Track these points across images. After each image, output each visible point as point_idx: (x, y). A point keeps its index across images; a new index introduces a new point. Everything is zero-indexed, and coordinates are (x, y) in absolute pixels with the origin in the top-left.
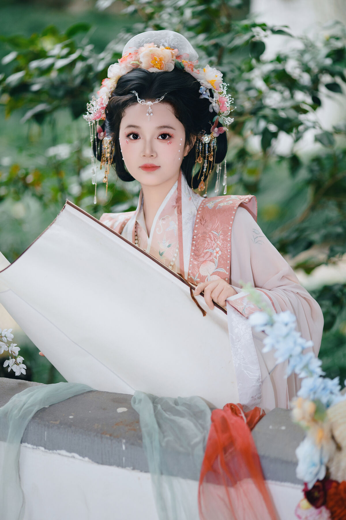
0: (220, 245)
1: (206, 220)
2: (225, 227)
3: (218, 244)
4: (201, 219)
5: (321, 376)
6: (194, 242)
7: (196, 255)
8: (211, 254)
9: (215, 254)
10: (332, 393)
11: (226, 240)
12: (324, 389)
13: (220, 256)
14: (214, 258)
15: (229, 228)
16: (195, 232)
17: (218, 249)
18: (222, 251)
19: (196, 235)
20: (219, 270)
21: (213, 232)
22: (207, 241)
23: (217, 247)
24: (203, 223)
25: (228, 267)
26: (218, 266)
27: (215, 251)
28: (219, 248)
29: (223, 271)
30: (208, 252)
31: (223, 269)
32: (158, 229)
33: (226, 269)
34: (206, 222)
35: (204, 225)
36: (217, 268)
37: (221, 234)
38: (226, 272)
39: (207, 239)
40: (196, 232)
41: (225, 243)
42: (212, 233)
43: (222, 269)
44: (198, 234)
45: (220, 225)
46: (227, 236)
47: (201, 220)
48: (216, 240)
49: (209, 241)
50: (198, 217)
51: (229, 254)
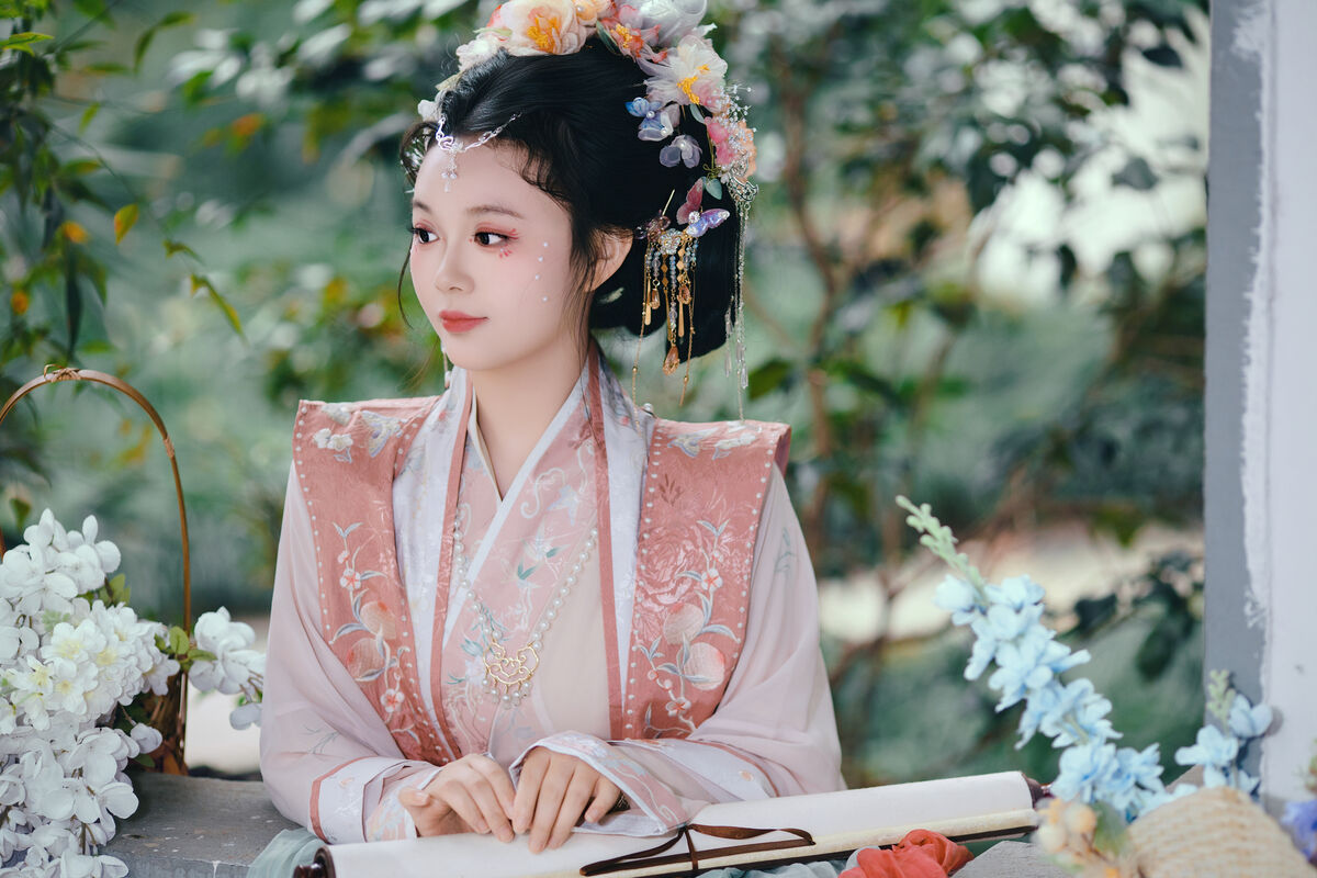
0: (721, 560)
1: (679, 488)
2: (741, 508)
3: (713, 557)
4: (664, 484)
5: (1109, 741)
6: (644, 551)
7: (651, 583)
8: (694, 583)
9: (705, 586)
10: (1140, 786)
11: (741, 547)
12: (1118, 774)
13: (718, 592)
14: (701, 596)
15: (751, 510)
16: (645, 523)
17: (714, 572)
18: (723, 577)
19: (650, 531)
20: (715, 630)
21: (701, 522)
22: (684, 546)
23: (711, 566)
24: (670, 498)
25: (740, 625)
26: (711, 619)
27: (704, 576)
28: (716, 567)
29: (727, 634)
30: (686, 578)
31: (728, 629)
32: (525, 504)
33: (733, 628)
34: (679, 494)
35: (673, 503)
36: (709, 624)
37: (726, 530)
38: (734, 637)
39: (684, 542)
40: (651, 524)
41: (736, 554)
42: (697, 525)
43: (723, 627)
44: (656, 528)
45: (725, 503)
46: (746, 537)
47: (661, 488)
48: (709, 548)
49: (690, 547)
50: (655, 480)
51: (746, 587)
